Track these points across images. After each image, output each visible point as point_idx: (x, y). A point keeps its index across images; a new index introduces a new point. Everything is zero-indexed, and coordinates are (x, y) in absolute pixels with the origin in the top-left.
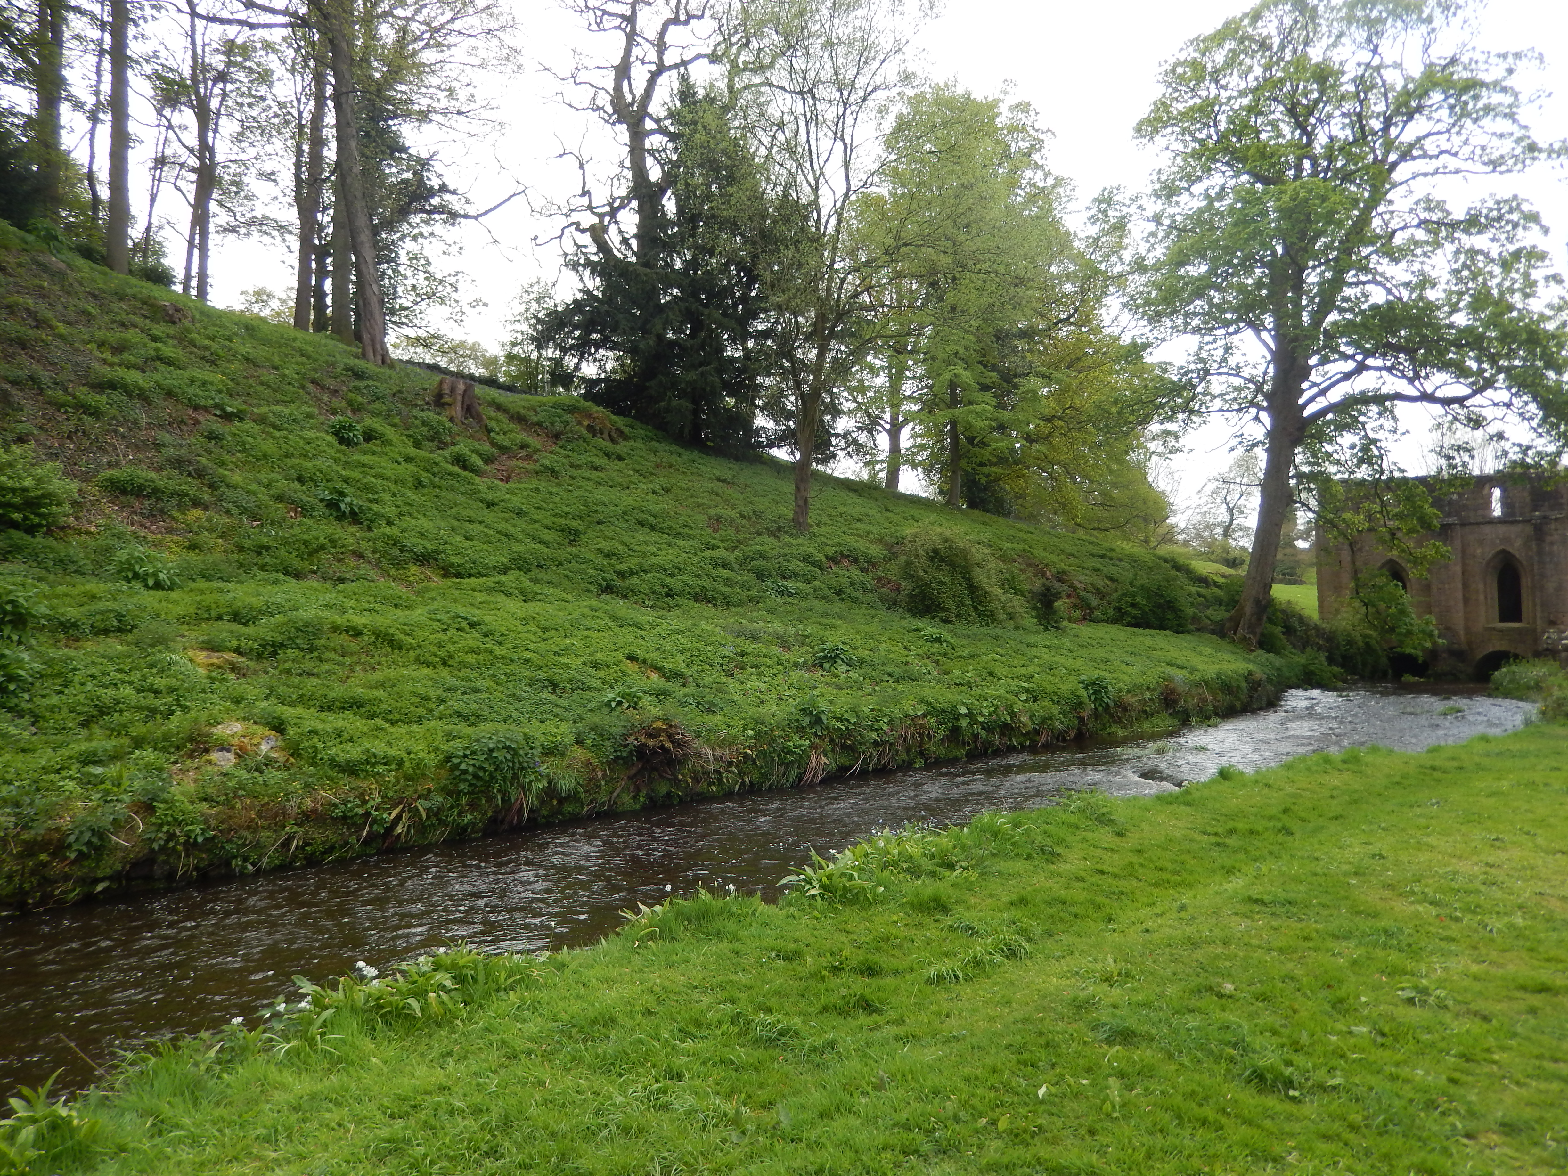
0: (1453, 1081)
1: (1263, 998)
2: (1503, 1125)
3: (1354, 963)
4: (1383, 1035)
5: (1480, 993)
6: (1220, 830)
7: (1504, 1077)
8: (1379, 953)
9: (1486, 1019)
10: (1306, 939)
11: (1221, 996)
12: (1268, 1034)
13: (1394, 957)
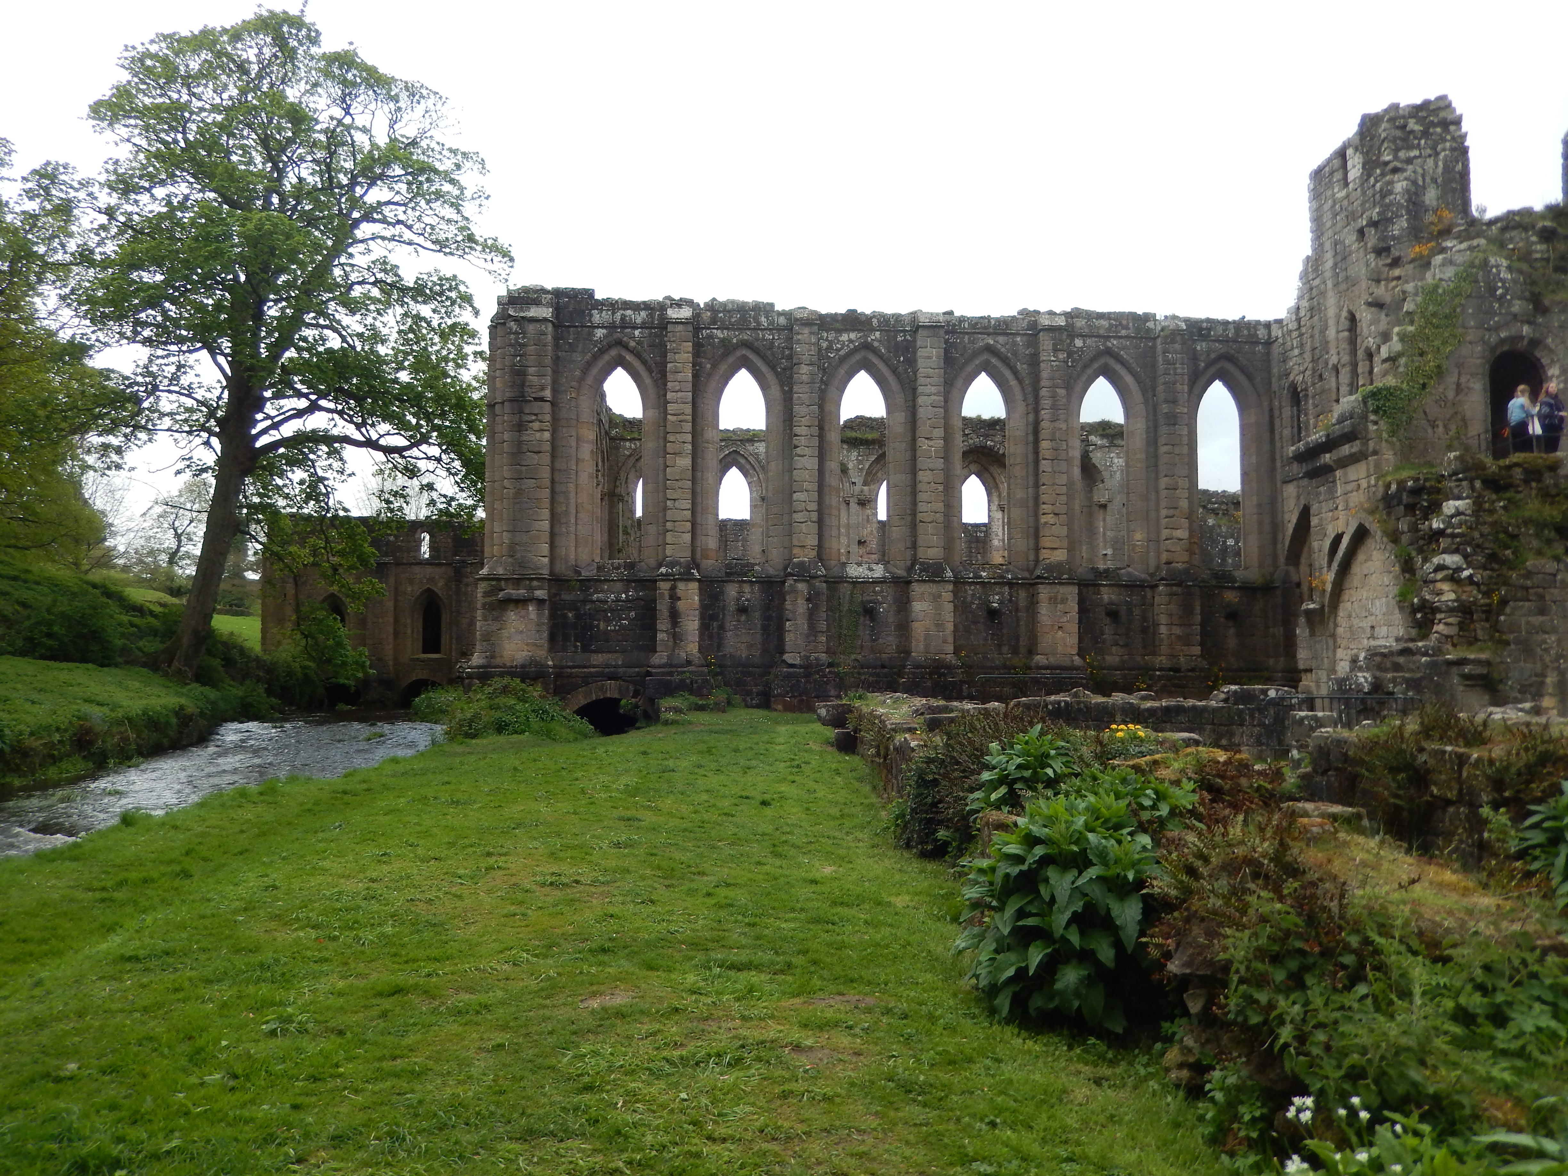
0: (295, 1107)
1: (112, 1070)
2: (333, 1138)
3: (224, 1005)
4: (235, 1077)
5: (342, 1008)
6: (109, 884)
7: (345, 1088)
8: (251, 989)
9: (341, 1033)
10: (176, 990)
11: (58, 1080)
12: (104, 1112)
13: (264, 990)
